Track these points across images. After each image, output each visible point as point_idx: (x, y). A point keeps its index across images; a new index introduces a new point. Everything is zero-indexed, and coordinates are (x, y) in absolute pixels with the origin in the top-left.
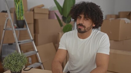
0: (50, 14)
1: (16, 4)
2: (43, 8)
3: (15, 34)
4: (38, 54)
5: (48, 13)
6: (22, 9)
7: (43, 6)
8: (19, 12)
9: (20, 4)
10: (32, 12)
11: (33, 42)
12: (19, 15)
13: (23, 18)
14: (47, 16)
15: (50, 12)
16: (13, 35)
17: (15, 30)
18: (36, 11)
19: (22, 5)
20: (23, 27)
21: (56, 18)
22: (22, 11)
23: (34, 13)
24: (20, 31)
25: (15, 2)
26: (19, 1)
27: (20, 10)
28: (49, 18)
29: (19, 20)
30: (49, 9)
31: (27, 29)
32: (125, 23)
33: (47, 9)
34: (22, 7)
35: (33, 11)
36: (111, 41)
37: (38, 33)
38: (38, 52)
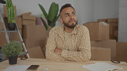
0: (37, 21)
1: (8, 9)
2: (31, 15)
3: (7, 35)
4: (28, 54)
5: (35, 19)
6: (13, 13)
7: (30, 13)
8: (10, 16)
9: (11, 9)
10: (21, 19)
11: (23, 43)
12: (10, 19)
13: (14, 21)
14: (35, 22)
15: (37, 18)
16: (5, 37)
17: (7, 32)
18: (24, 18)
19: (13, 9)
20: (14, 30)
21: (42, 24)
22: (13, 15)
23: (22, 19)
24: (11, 33)
25: (7, 7)
26: (11, 6)
27: (12, 14)
28: (36, 24)
29: (11, 23)
30: (37, 16)
31: (18, 32)
32: (103, 26)
33: (34, 16)
34: (14, 11)
35: (22, 17)
36: (92, 41)
37: (26, 38)
38: (28, 52)
